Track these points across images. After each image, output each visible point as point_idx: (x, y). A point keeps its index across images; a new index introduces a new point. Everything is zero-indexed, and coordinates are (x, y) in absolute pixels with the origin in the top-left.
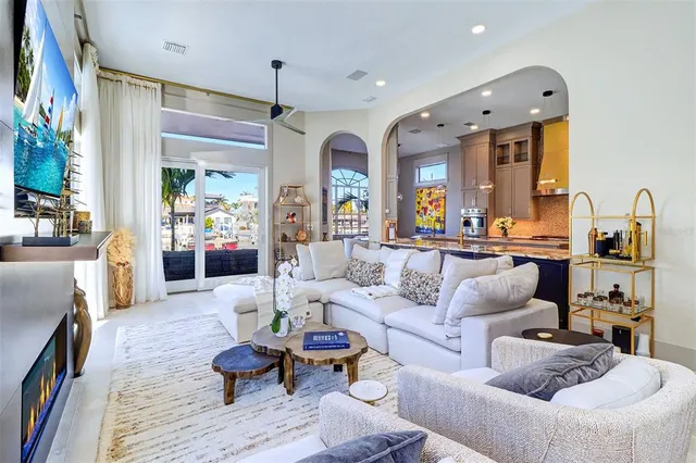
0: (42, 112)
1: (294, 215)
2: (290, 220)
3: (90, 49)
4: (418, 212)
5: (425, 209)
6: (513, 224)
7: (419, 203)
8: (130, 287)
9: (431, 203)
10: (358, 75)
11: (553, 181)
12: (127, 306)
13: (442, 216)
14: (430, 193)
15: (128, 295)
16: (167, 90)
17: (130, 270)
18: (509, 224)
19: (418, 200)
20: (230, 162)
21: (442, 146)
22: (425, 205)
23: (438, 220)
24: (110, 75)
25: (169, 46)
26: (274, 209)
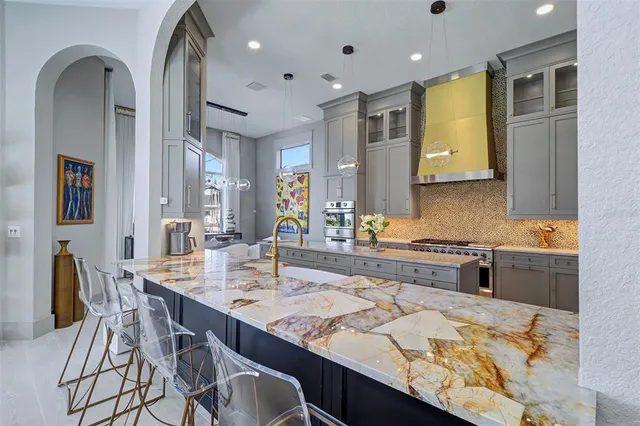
4: (278, 205)
5: (286, 202)
6: (386, 225)
7: (280, 194)
9: (292, 194)
11: (446, 153)
13: (305, 211)
18: (378, 226)
19: (279, 190)
21: (305, 120)
22: (287, 196)
23: (301, 217)
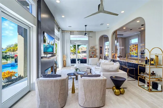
0: (48, 43)
1: (93, 52)
2: (92, 53)
3: (60, 29)
4: (130, 51)
5: (132, 50)
8: (66, 64)
9: (134, 49)
10: (102, 24)
12: (65, 67)
14: (134, 46)
15: (66, 65)
16: (71, 32)
17: (66, 61)
20: (81, 43)
21: (136, 34)
23: (136, 53)
24: (63, 32)
25: (69, 27)
26: (89, 51)
